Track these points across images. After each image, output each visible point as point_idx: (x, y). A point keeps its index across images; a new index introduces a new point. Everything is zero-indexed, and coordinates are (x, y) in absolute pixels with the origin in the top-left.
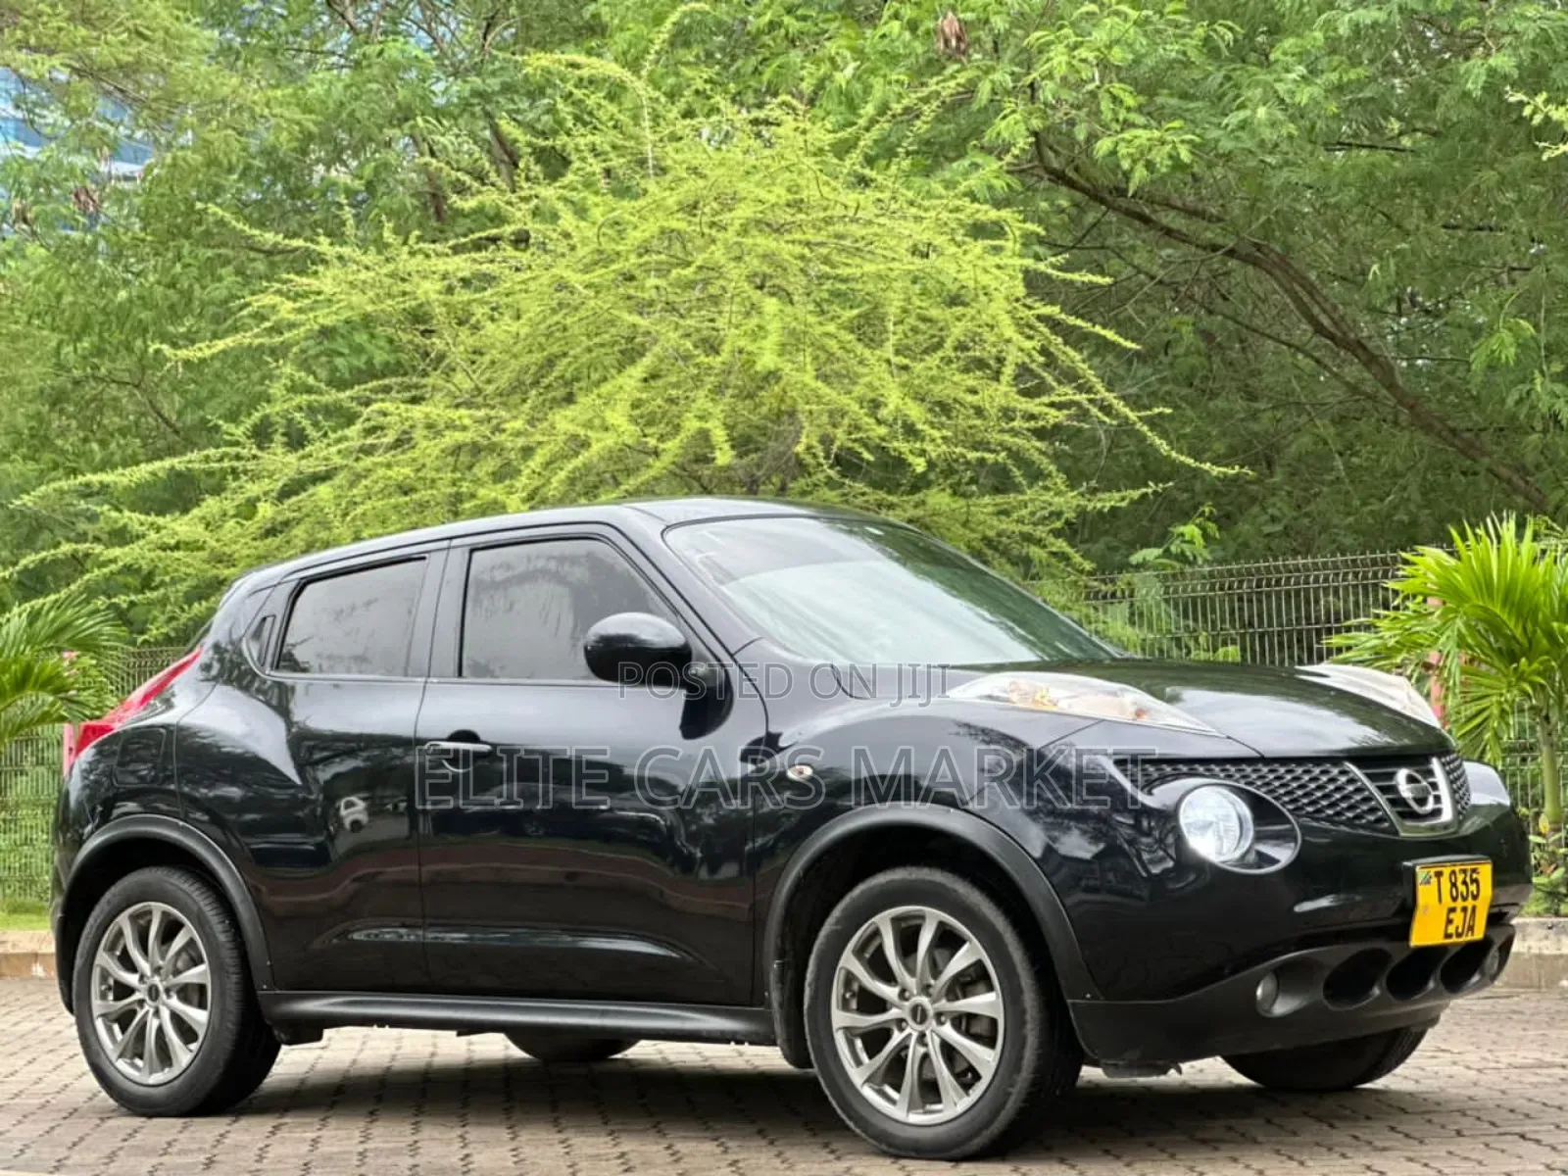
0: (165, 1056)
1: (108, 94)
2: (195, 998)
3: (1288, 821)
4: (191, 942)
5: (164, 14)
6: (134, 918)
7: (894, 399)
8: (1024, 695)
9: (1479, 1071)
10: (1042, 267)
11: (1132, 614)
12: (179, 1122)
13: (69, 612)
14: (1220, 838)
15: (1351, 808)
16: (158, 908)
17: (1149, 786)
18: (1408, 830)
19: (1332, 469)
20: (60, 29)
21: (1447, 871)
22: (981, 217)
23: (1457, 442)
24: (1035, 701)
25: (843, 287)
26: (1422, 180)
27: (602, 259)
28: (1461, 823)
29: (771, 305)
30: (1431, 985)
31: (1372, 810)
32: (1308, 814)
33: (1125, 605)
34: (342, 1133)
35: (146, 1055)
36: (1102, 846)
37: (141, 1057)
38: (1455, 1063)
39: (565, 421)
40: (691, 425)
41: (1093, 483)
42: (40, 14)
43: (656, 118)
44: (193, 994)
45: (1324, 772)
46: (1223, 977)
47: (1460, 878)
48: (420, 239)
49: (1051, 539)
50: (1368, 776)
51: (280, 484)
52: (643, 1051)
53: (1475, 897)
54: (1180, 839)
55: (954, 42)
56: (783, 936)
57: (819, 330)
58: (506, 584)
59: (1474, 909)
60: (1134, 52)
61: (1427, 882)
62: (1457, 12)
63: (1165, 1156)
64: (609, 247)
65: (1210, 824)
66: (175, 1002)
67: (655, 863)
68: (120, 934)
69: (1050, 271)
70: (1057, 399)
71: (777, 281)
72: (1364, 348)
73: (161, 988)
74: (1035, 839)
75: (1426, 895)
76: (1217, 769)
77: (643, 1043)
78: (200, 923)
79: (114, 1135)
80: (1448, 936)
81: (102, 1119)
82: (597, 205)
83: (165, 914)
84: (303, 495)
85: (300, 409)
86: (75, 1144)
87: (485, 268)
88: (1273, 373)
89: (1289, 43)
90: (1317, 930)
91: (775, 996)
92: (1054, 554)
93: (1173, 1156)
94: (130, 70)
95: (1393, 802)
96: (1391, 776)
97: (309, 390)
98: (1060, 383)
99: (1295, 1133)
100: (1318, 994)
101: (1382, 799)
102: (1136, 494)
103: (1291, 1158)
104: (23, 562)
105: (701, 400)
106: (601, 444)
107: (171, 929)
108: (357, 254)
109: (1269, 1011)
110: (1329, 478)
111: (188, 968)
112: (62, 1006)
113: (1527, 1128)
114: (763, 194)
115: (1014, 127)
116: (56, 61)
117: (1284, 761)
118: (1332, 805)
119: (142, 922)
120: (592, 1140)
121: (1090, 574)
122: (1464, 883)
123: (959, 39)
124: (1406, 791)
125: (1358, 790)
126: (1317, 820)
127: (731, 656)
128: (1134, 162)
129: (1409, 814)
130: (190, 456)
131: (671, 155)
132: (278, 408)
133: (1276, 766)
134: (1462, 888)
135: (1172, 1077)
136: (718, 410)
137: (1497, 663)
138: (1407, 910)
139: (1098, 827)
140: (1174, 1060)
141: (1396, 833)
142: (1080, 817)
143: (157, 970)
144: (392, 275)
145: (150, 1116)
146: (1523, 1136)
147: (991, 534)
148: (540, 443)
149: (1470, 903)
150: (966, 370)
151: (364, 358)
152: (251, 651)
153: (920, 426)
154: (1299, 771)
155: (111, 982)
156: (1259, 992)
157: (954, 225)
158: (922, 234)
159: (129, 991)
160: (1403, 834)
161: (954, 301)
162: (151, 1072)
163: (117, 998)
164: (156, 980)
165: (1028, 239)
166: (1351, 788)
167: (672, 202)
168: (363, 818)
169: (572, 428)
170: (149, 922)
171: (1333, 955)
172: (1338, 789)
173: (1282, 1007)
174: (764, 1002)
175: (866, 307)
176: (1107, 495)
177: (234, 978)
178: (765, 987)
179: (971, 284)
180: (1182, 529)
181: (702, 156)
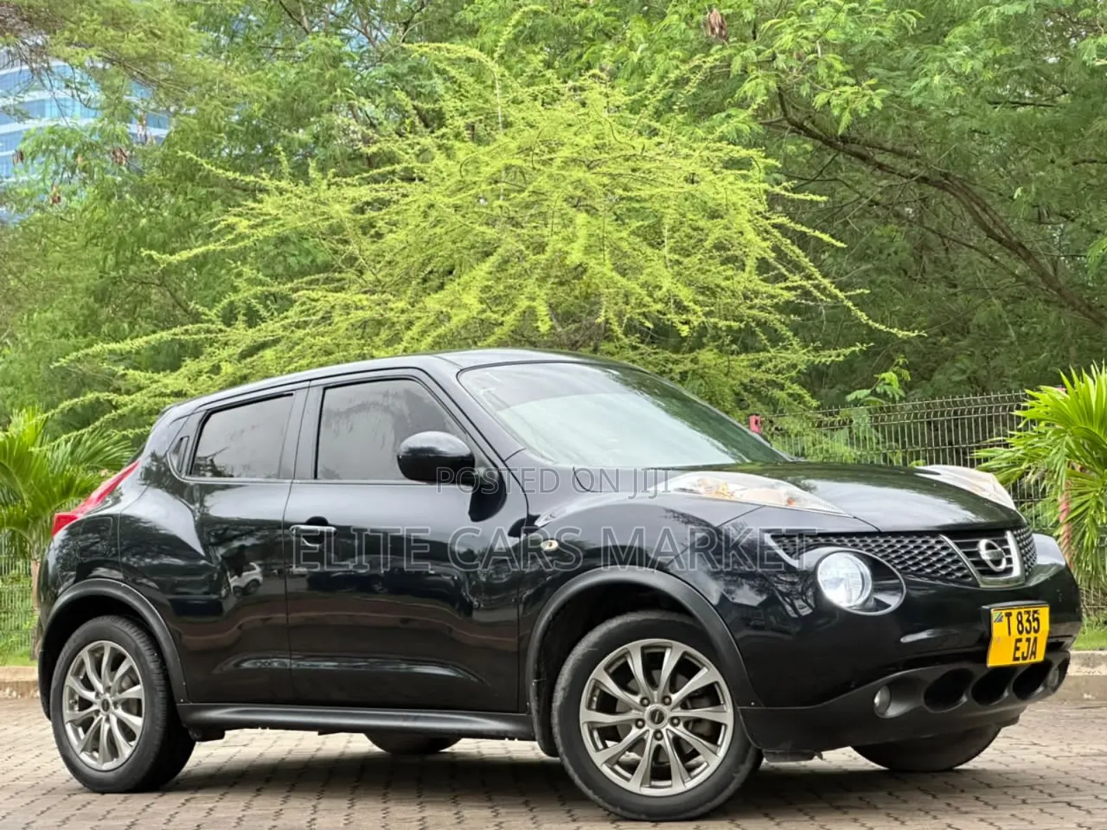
0: (114, 751)
1: (133, 77)
2: (135, 710)
3: (897, 578)
4: (131, 669)
5: (171, 20)
6: (92, 652)
7: (667, 283)
8: (709, 488)
9: (1055, 758)
10: (777, 189)
11: (851, 438)
12: (121, 797)
13: (101, 442)
14: (850, 590)
15: (944, 567)
16: (108, 645)
17: (796, 553)
18: (986, 583)
19: (1007, 336)
20: (96, 31)
21: (1014, 612)
22: (736, 155)
23: (1092, 314)
24: (717, 493)
25: (637, 205)
26: (1058, 127)
27: (462, 187)
28: (1027, 579)
29: (581, 218)
30: (1006, 694)
31: (960, 569)
32: (912, 573)
33: (846, 430)
34: (231, 804)
35: (101, 749)
36: (764, 597)
37: (97, 750)
38: (1039, 753)
39: (433, 302)
40: (523, 304)
41: (818, 344)
42: (81, 20)
43: (505, 88)
44: (132, 706)
45: (924, 542)
46: (849, 690)
47: (1025, 617)
48: (336, 175)
49: (788, 384)
50: (957, 544)
51: (240, 350)
52: (464, 746)
53: (1036, 631)
54: (818, 592)
55: (717, 30)
56: (538, 661)
57: (616, 235)
58: (349, 412)
59: (1035, 639)
60: (845, 34)
61: (1000, 620)
62: (1077, 7)
63: (806, 818)
64: (469, 178)
65: (841, 580)
66: (120, 712)
67: (446, 609)
68: (82, 664)
69: (783, 192)
70: (789, 284)
71: (589, 202)
72: (1024, 247)
73: (111, 702)
74: (714, 591)
75: (999, 630)
76: (846, 540)
77: (464, 741)
78: (137, 655)
79: (72, 806)
80: (1016, 659)
81: (69, 795)
82: (459, 149)
83: (113, 649)
84: (255, 357)
85: (255, 297)
86: (42, 812)
87: (381, 194)
88: (964, 268)
89: (959, 30)
90: (921, 656)
91: (533, 705)
92: (790, 395)
93: (812, 818)
94: (149, 59)
95: (975, 563)
96: (975, 544)
97: (262, 284)
98: (790, 272)
99: (905, 802)
100: (921, 702)
101: (967, 561)
102: (847, 351)
103: (896, 819)
104: (61, 406)
105: (531, 285)
106: (459, 317)
107: (117, 660)
108: (291, 187)
109: (882, 714)
110: (1006, 342)
111: (130, 687)
112: (43, 714)
113: (1075, 799)
114: (578, 140)
115: (757, 88)
116: (92, 52)
117: (895, 534)
118: (930, 566)
119: (97, 655)
120: (404, 808)
121: (818, 408)
122: (1028, 620)
123: (721, 27)
124: (985, 555)
125: (950, 555)
126: (919, 576)
127: (503, 461)
128: (843, 109)
129: (986, 571)
130: (174, 330)
131: (514, 114)
132: (240, 296)
133: (889, 538)
134: (1026, 625)
135: (815, 763)
136: (542, 293)
137: (1097, 469)
138: (985, 640)
139: (762, 583)
140: (817, 750)
141: (978, 585)
142: (750, 576)
143: (108, 689)
144: (315, 201)
145: (103, 793)
146: (1069, 804)
147: (746, 381)
148: (419, 318)
149: (1032, 635)
150: (722, 264)
151: (310, 258)
152: (173, 462)
153: (686, 303)
154: (906, 541)
155: (77, 698)
156: (877, 700)
157: (715, 161)
158: (689, 167)
159: (89, 704)
160: (982, 586)
161: (714, 215)
162: (105, 761)
163: (81, 709)
164: (107, 696)
165: (769, 170)
166: (944, 553)
167: (513, 146)
168: (260, 578)
169: (438, 307)
170: (103, 655)
171: (931, 673)
172: (935, 554)
173: (893, 711)
174: (527, 710)
175: (651, 221)
176: (827, 352)
177: (161, 695)
178: (526, 699)
179: (724, 202)
180: (884, 375)
181: (535, 114)
